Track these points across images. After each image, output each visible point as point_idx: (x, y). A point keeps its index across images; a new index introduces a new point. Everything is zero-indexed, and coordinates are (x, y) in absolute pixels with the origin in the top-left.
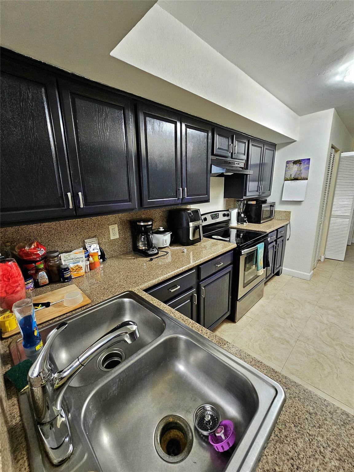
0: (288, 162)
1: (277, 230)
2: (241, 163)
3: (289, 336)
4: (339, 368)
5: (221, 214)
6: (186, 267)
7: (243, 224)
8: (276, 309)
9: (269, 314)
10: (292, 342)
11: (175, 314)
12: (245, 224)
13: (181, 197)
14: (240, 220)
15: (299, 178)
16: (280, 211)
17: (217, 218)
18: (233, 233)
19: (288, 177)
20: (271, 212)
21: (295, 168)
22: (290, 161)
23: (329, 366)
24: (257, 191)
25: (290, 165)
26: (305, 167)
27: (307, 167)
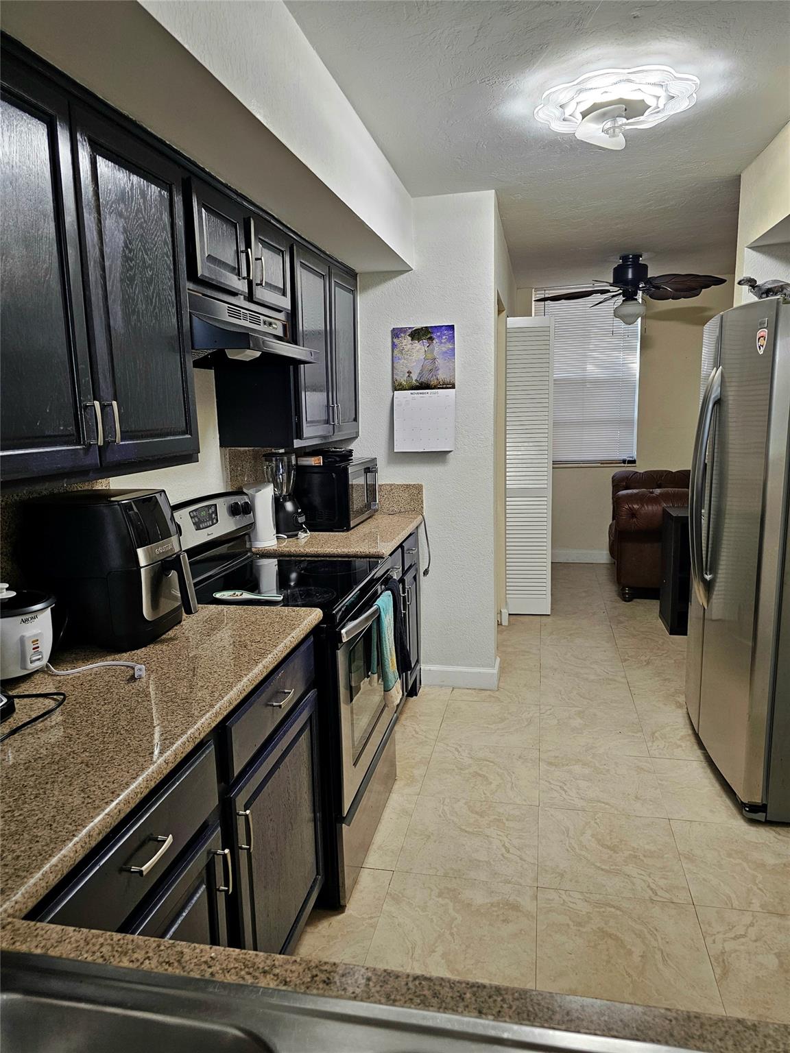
0: (396, 333)
1: (401, 546)
2: (276, 321)
3: (510, 885)
4: (657, 930)
5: (222, 505)
6: (184, 738)
7: (297, 535)
8: (446, 808)
9: (432, 834)
10: (527, 903)
11: (277, 971)
12: (302, 535)
13: (101, 442)
14: (284, 525)
15: (434, 382)
16: (391, 485)
17: (213, 524)
18: (269, 570)
19: (403, 379)
20: (371, 490)
21: (417, 351)
22: (402, 330)
23: (636, 934)
24: (327, 422)
25: (405, 342)
26: (444, 349)
27: (449, 349)
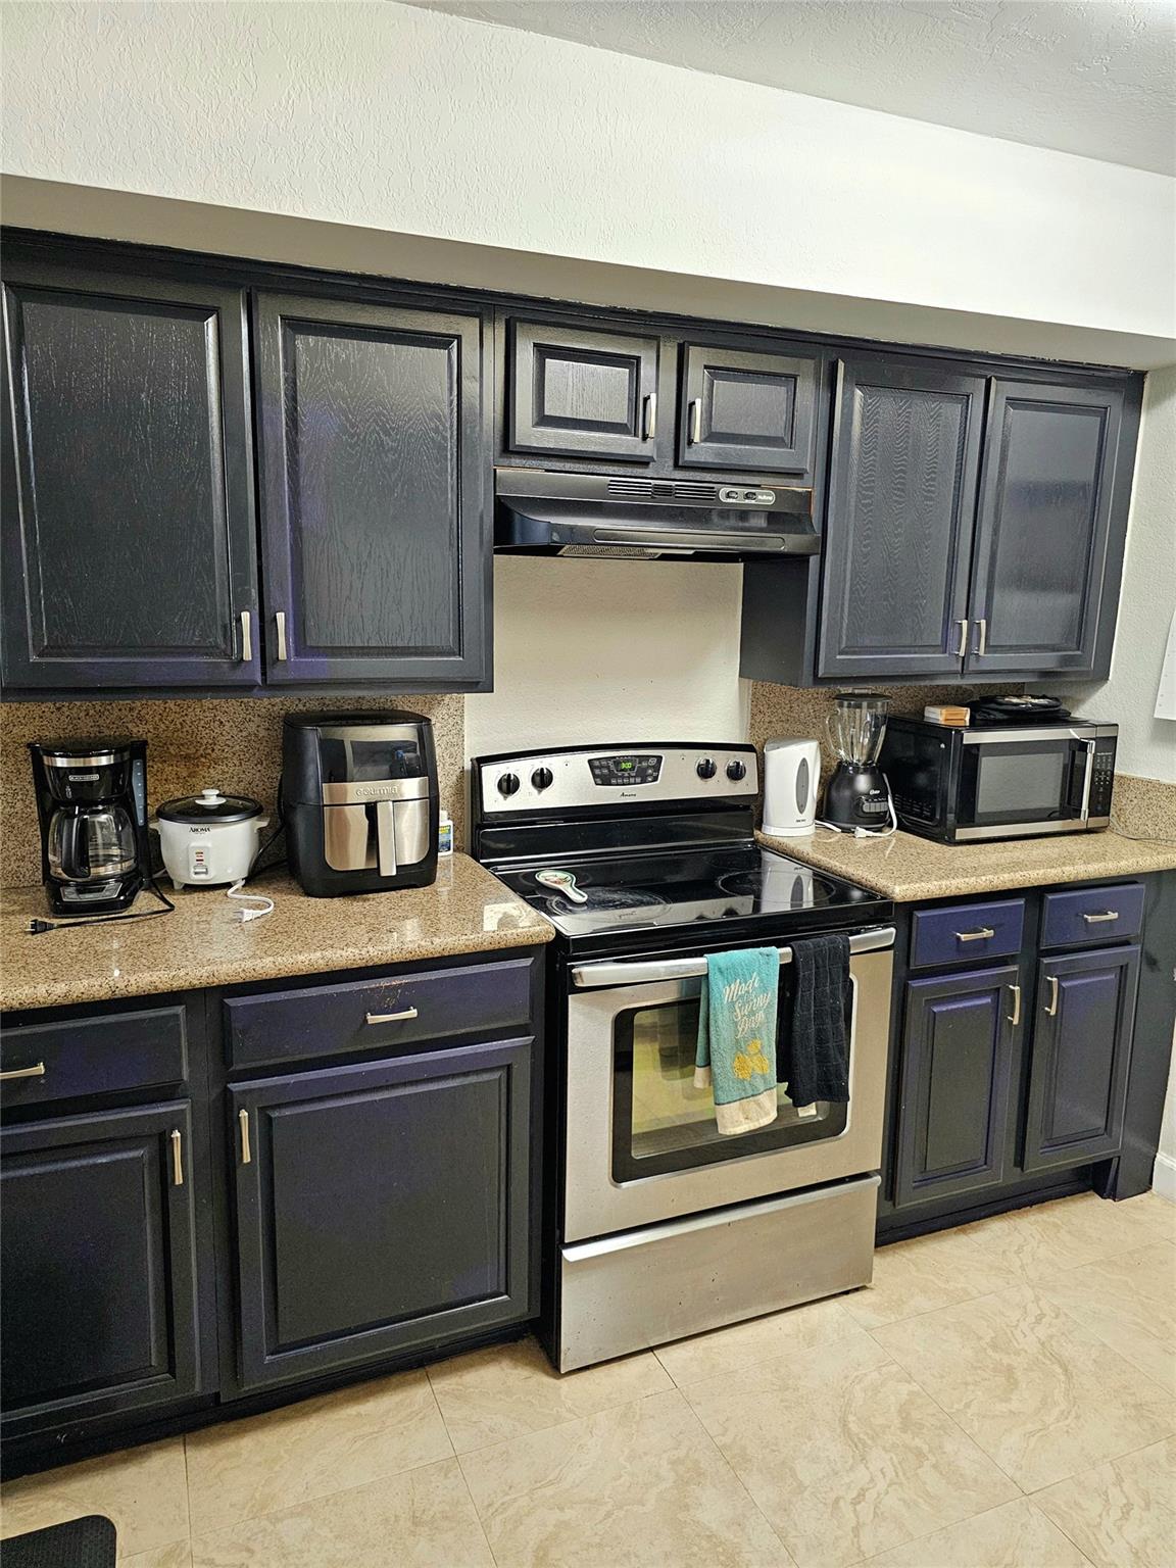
2: (766, 491)
3: (777, 1541)
5: (677, 760)
9: (796, 1389)
17: (641, 783)
24: (941, 649)
